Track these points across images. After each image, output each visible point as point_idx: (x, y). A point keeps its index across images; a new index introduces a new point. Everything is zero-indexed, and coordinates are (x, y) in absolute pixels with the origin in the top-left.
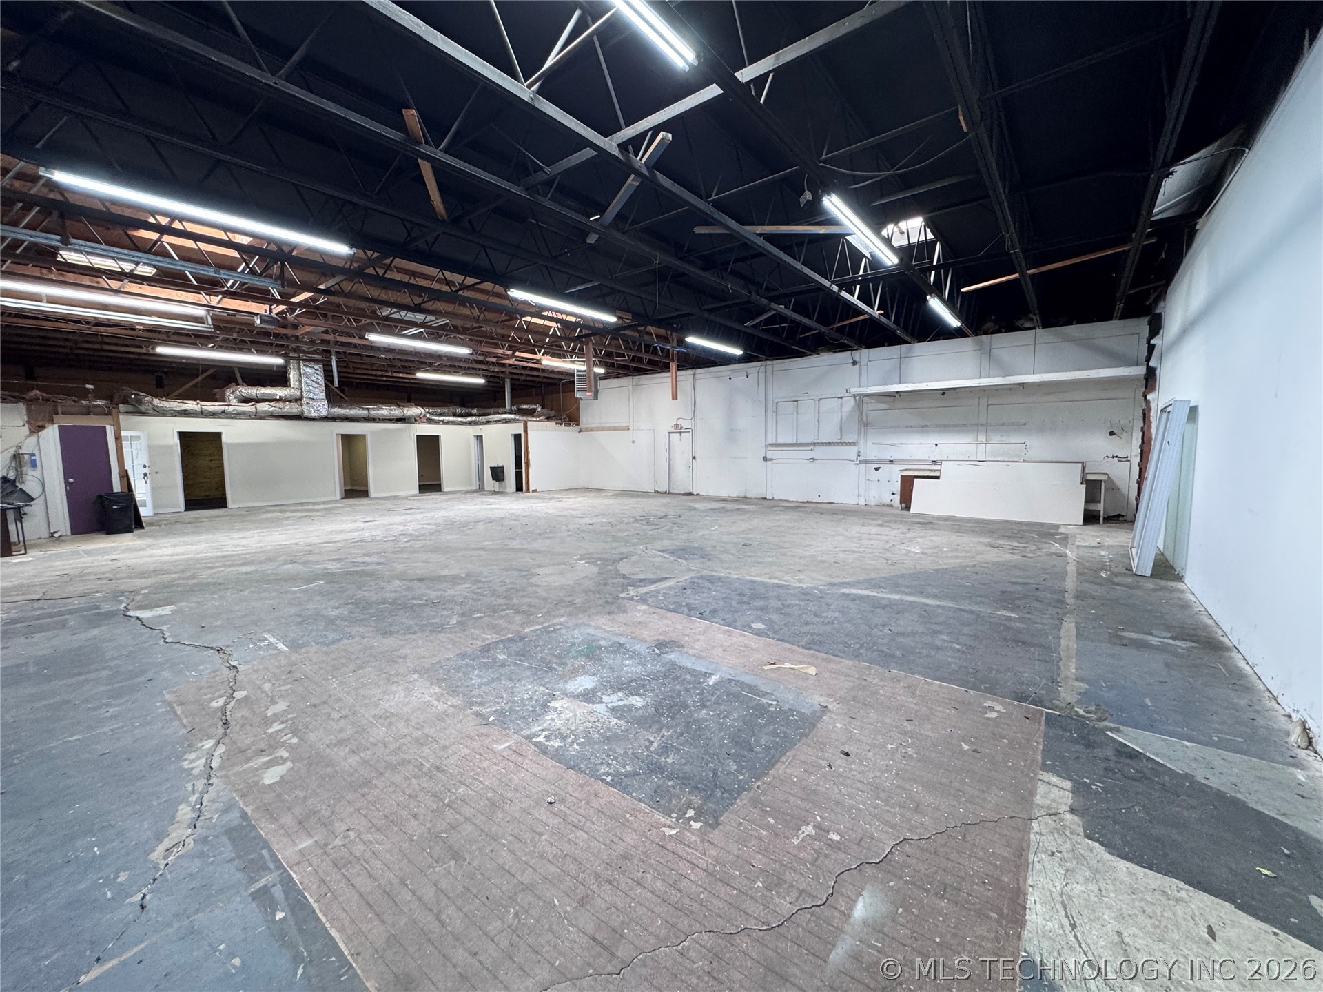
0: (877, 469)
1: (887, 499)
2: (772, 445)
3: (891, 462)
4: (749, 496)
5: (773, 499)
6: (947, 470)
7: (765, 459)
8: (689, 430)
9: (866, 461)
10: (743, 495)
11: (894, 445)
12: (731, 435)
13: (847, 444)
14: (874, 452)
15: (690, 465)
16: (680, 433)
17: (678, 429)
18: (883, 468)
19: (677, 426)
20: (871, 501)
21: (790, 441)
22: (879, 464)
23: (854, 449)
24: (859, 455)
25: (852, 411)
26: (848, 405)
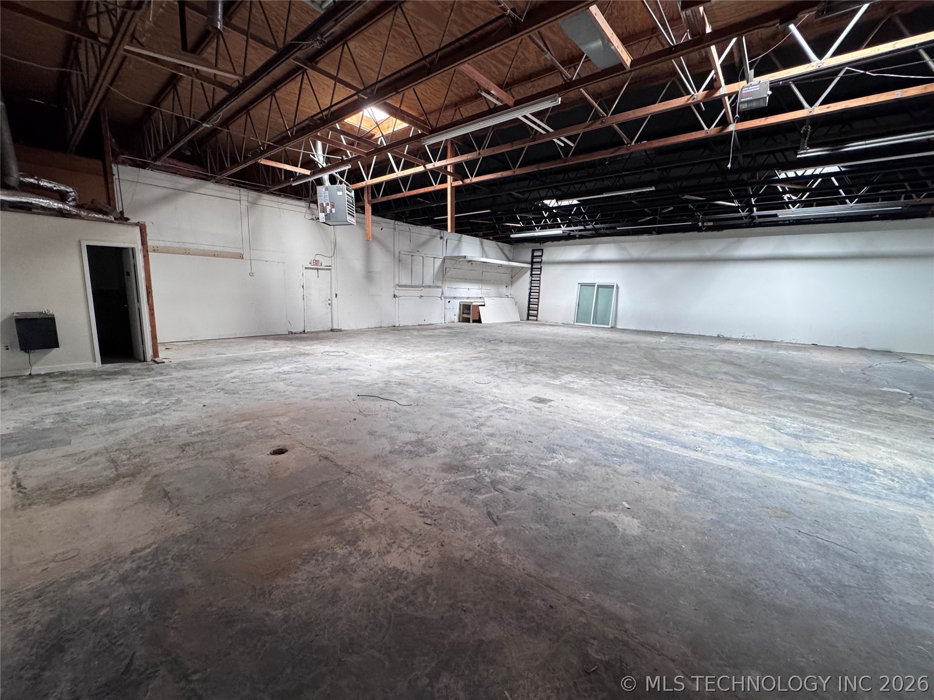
0: (449, 302)
1: (453, 318)
2: (400, 286)
3: (455, 298)
4: (383, 326)
5: (399, 326)
6: (487, 301)
7: (395, 296)
9: (445, 298)
10: (379, 326)
11: (455, 288)
12: (369, 275)
13: (438, 287)
14: (448, 292)
15: (330, 302)
16: (317, 269)
17: (316, 266)
18: (452, 301)
19: (316, 262)
20: (447, 321)
21: (409, 283)
22: (450, 299)
23: (440, 290)
24: (443, 294)
25: (440, 267)
26: (438, 263)
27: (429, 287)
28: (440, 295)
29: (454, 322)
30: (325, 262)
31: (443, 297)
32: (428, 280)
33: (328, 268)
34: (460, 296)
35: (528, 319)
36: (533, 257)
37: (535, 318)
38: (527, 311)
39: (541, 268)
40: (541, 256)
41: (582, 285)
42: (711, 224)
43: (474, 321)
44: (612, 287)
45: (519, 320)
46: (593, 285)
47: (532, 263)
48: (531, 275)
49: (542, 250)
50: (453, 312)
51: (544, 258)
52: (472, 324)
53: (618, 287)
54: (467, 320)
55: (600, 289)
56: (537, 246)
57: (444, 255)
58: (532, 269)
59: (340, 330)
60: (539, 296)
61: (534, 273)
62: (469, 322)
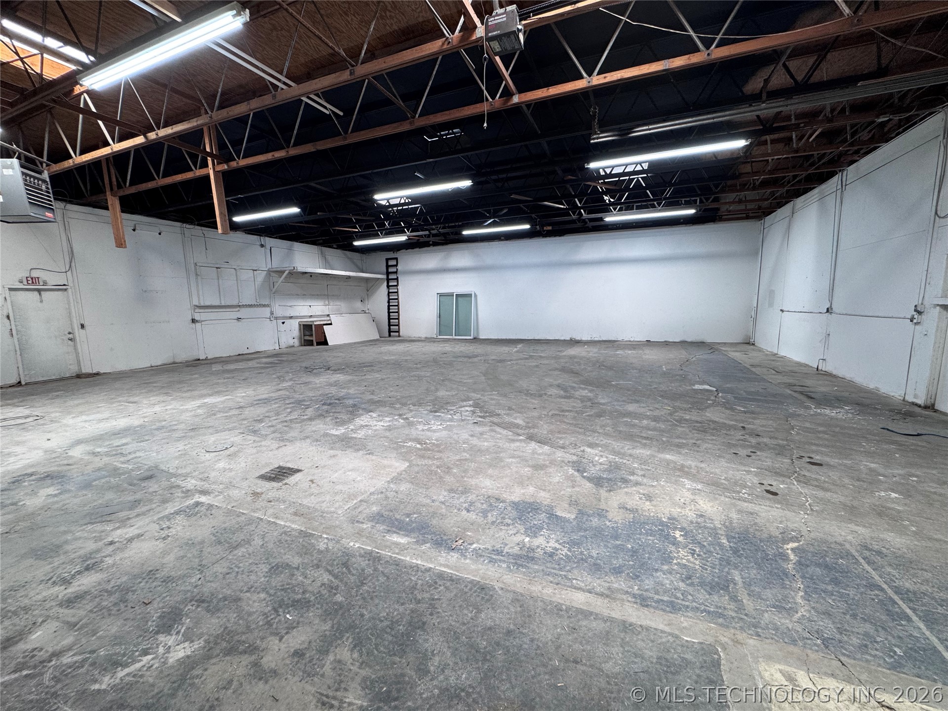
0: (283, 323)
1: (291, 342)
2: (201, 307)
3: (291, 318)
4: (177, 361)
5: (206, 359)
6: (333, 318)
7: (193, 321)
9: (276, 318)
10: (171, 361)
11: (290, 306)
12: (144, 296)
13: (264, 306)
14: (279, 311)
15: (71, 336)
16: (39, 291)
17: (34, 285)
18: (287, 321)
19: (34, 280)
20: (283, 345)
21: (217, 303)
22: (284, 319)
23: (268, 310)
24: (272, 313)
25: (264, 281)
26: (261, 276)
27: (250, 306)
28: (268, 315)
29: (293, 346)
30: (52, 279)
31: (273, 317)
32: (248, 298)
33: (62, 288)
34: (298, 315)
35: (390, 335)
36: (388, 266)
37: (397, 334)
38: (387, 327)
39: (397, 279)
40: (396, 265)
41: (441, 295)
42: (550, 228)
43: (319, 344)
44: (469, 296)
45: (377, 337)
46: (451, 295)
47: (388, 273)
48: (388, 286)
49: (396, 259)
50: (290, 335)
51: (399, 267)
52: (316, 347)
53: (476, 296)
54: (309, 343)
55: (460, 299)
56: (391, 255)
57: (269, 266)
58: (388, 280)
59: (98, 374)
60: (398, 309)
61: (390, 284)
62: (312, 345)
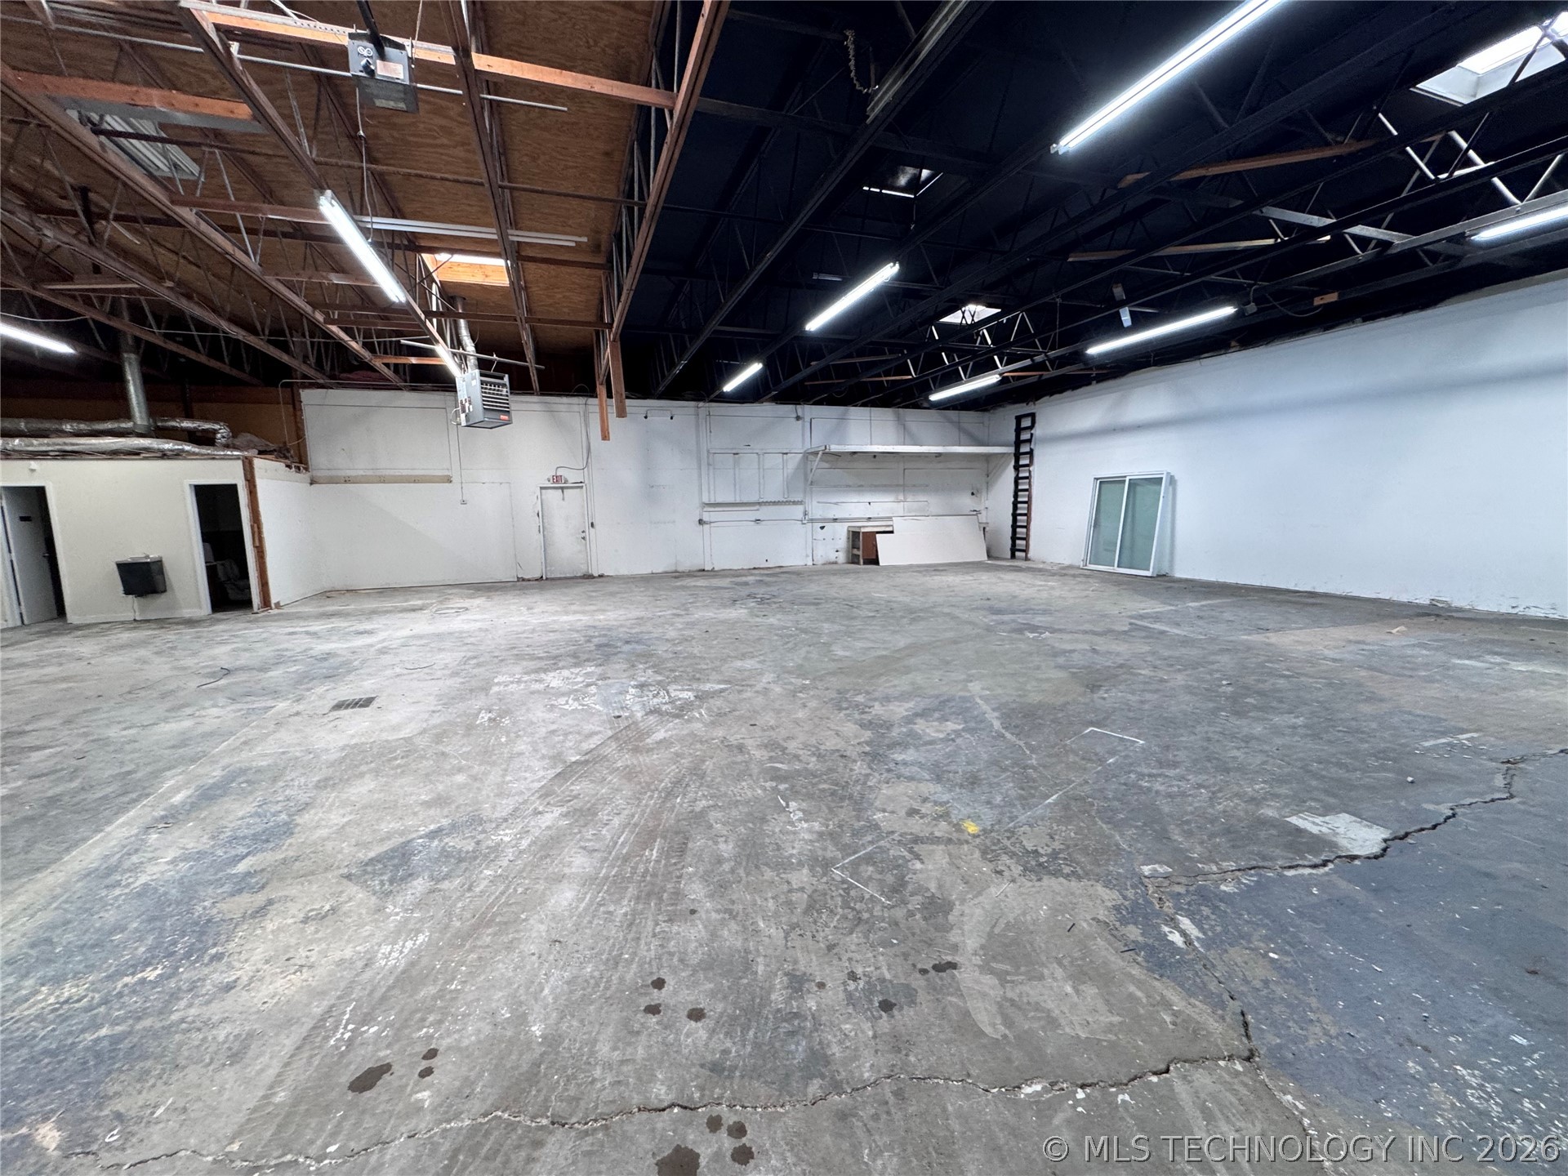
0: (822, 528)
1: (832, 556)
2: (708, 505)
3: (835, 520)
4: (680, 569)
5: (713, 570)
7: (701, 522)
8: (579, 486)
9: (812, 521)
10: (673, 569)
11: (836, 504)
13: (795, 503)
14: (818, 511)
15: (583, 534)
16: (562, 489)
17: (559, 483)
18: (829, 526)
19: (557, 478)
20: (819, 560)
21: (731, 499)
22: (823, 523)
23: (800, 508)
24: (805, 514)
25: (797, 468)
26: (794, 461)
27: (775, 503)
28: (800, 516)
29: (836, 563)
30: (572, 477)
31: (807, 520)
32: (773, 492)
34: (847, 516)
35: (1013, 556)
36: (1018, 430)
37: (1023, 554)
38: (1010, 542)
39: (1031, 453)
40: (1032, 428)
41: (1103, 483)
43: (868, 562)
44: (1158, 481)
45: (984, 557)
46: (1120, 481)
47: (1018, 443)
48: (1017, 467)
49: (1033, 416)
50: (833, 545)
51: (1038, 431)
52: (862, 566)
54: (853, 560)
55: (1135, 489)
56: (1028, 406)
57: (808, 446)
59: (602, 576)
60: (1030, 508)
61: (1021, 462)
62: (858, 563)
